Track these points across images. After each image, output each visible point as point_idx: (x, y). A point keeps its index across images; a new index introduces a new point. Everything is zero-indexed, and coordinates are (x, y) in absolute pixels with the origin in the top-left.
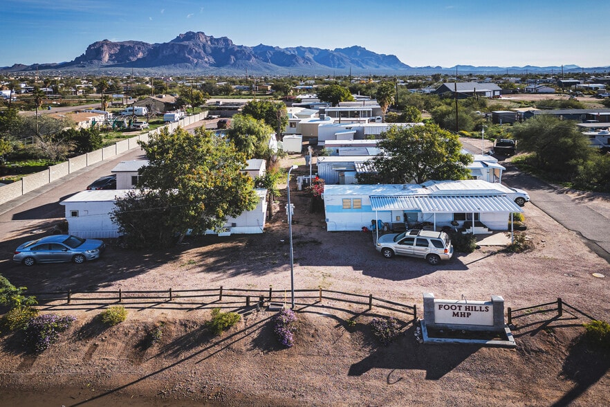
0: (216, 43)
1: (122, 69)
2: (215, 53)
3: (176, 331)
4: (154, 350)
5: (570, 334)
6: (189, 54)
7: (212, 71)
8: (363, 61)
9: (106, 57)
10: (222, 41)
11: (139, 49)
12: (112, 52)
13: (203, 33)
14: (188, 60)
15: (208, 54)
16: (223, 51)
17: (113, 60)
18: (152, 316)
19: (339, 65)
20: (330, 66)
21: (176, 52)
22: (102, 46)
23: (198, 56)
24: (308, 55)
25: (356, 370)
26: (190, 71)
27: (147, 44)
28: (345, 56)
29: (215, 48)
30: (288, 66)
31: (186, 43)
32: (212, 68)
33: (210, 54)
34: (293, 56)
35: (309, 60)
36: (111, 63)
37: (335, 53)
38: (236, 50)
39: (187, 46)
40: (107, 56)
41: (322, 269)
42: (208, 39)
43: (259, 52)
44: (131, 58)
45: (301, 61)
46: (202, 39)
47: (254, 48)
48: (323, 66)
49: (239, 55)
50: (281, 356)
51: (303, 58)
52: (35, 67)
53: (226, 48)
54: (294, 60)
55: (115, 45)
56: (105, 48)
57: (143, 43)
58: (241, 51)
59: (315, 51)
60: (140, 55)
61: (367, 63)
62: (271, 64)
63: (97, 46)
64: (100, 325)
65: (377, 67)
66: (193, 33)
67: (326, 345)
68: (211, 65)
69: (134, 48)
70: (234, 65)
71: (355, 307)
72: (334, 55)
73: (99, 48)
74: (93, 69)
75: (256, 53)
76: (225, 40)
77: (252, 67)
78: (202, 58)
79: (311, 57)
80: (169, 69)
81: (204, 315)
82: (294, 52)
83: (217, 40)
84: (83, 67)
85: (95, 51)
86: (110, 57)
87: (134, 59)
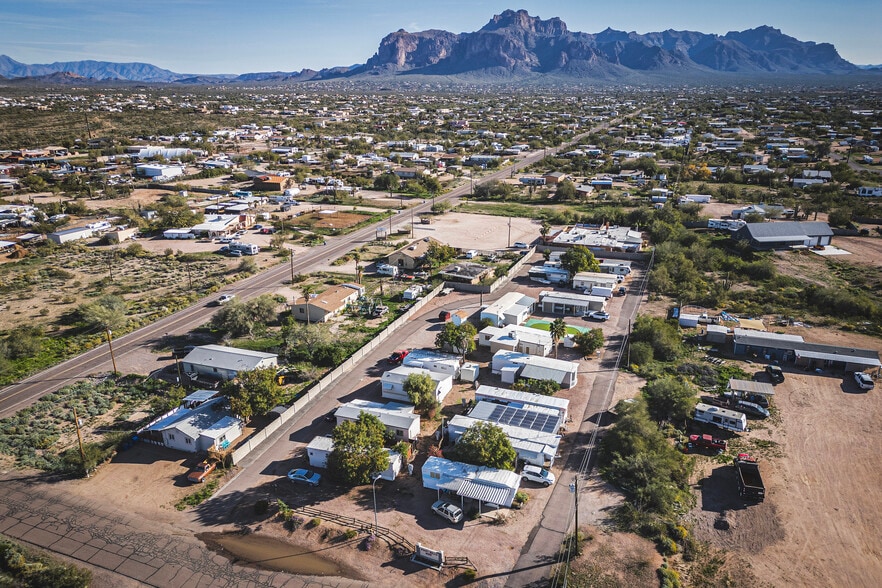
0: (543, 29)
1: (421, 76)
2: (541, 47)
3: (335, 534)
4: (326, 540)
5: (462, 571)
6: (505, 52)
7: (535, 79)
8: (771, 57)
9: (403, 59)
10: (551, 27)
11: (442, 43)
12: (409, 50)
13: (525, 12)
14: (502, 62)
15: (531, 50)
16: (552, 43)
17: (410, 63)
18: (330, 525)
19: (729, 63)
20: (715, 69)
21: (488, 48)
22: (397, 41)
23: (518, 56)
24: (682, 47)
25: (384, 565)
26: (505, 81)
27: (451, 34)
28: (741, 45)
29: (541, 38)
30: (645, 69)
31: (501, 31)
32: (534, 74)
33: (534, 51)
34: (656, 49)
35: (680, 56)
36: (408, 68)
37: (725, 42)
38: (570, 41)
39: (501, 37)
40: (404, 56)
42: (533, 22)
43: (604, 43)
44: (432, 59)
45: (667, 60)
46: (525, 24)
47: (598, 36)
48: (701, 67)
49: (574, 51)
50: (364, 554)
51: (671, 52)
52: (327, 74)
53: (556, 38)
54: (656, 58)
55: (412, 37)
56: (401, 44)
57: (447, 33)
58: (578, 43)
59: (693, 38)
60: (443, 54)
61: (778, 61)
62: (620, 66)
63: (392, 39)
64: (311, 525)
65: (794, 68)
66: (512, 12)
67: (380, 553)
68: (534, 69)
69: (435, 41)
70: (565, 69)
71: (399, 541)
72: (723, 46)
73: (394, 44)
74: (385, 78)
75: (599, 46)
76: (556, 22)
77: (591, 73)
78: (522, 58)
79: (685, 53)
80: (479, 76)
81: (344, 529)
82: (659, 40)
83: (545, 24)
84: (377, 74)
85: (389, 48)
86: (407, 58)
87: (435, 61)
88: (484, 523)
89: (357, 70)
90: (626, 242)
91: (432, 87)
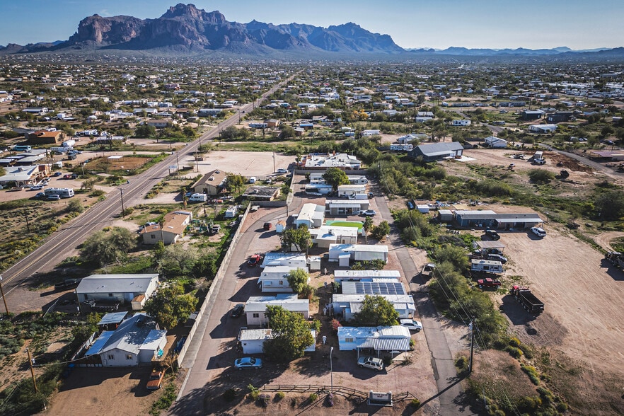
0: (208, 18)
1: (118, 51)
2: (208, 31)
3: (301, 401)
4: (296, 407)
5: (408, 402)
6: (182, 34)
7: (207, 54)
8: (357, 43)
9: (100, 38)
10: (214, 17)
11: (131, 26)
12: (105, 30)
13: (193, 6)
14: (181, 41)
15: (202, 34)
16: (216, 29)
17: (107, 40)
18: (293, 394)
19: (333, 46)
20: (324, 48)
21: (169, 31)
22: (93, 23)
23: (192, 37)
24: (303, 35)
25: (350, 413)
26: (185, 55)
27: (138, 20)
28: (339, 35)
29: (208, 25)
30: (283, 48)
31: (177, 19)
32: (207, 51)
33: (204, 34)
34: (287, 36)
35: (303, 40)
36: (106, 44)
37: (329, 32)
38: (229, 28)
39: (179, 23)
40: (100, 34)
41: (339, 373)
42: (200, 13)
43: (252, 30)
44: (125, 38)
45: (295, 43)
46: (194, 14)
47: (248, 25)
48: (316, 48)
49: (233, 35)
50: (331, 409)
51: (297, 38)
52: (32, 48)
53: (219, 26)
54: (288, 41)
55: (106, 21)
56: (97, 25)
57: (134, 19)
58: (235, 30)
59: (309, 29)
60: (133, 34)
61: (361, 45)
62: (265, 46)
63: (88, 22)
64: (278, 398)
65: (371, 50)
66: (183, 5)
67: (342, 406)
68: (206, 47)
69: (125, 24)
70: (229, 47)
71: (350, 393)
72: (328, 35)
73: (91, 26)
74: (87, 52)
75: (249, 32)
76: (217, 14)
77: (247, 51)
78: (196, 39)
79: (305, 38)
80: (165, 51)
81: (307, 395)
82: (288, 30)
83: (209, 15)
84: (79, 48)
85: (87, 29)
86: (103, 36)
87: (128, 39)
88: (398, 365)
89: (59, 46)
90: (351, 163)
91: (129, 59)
